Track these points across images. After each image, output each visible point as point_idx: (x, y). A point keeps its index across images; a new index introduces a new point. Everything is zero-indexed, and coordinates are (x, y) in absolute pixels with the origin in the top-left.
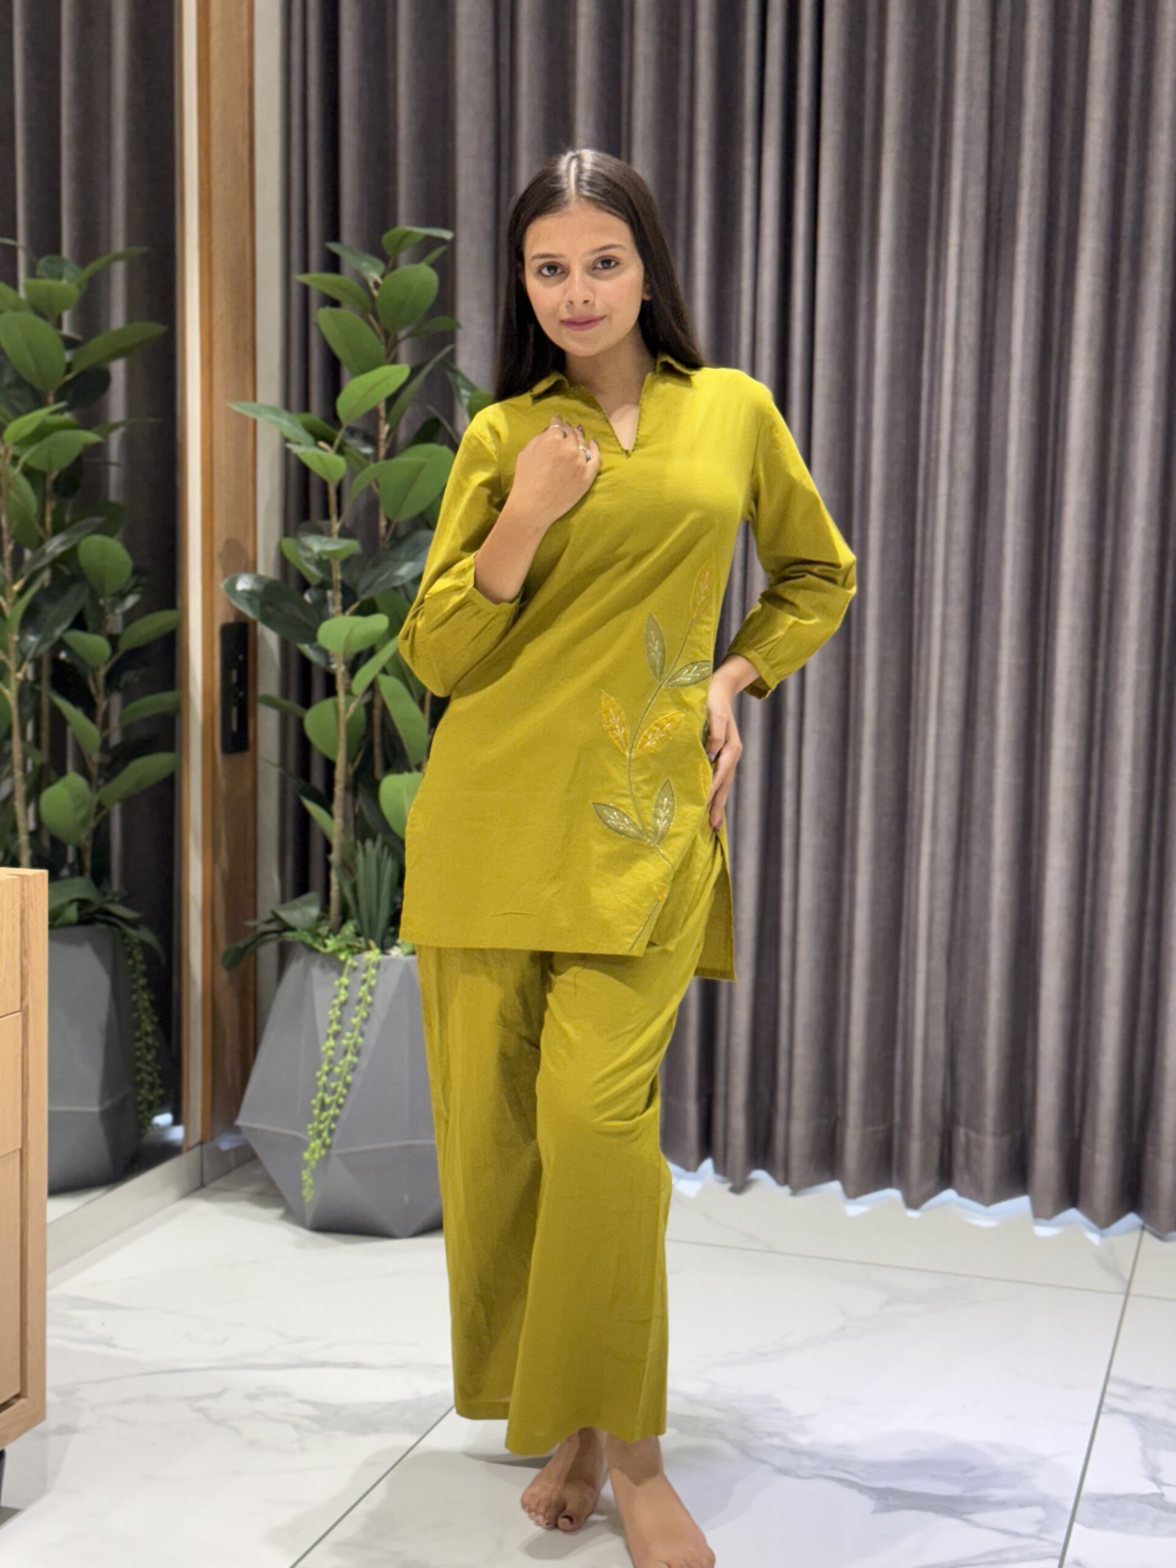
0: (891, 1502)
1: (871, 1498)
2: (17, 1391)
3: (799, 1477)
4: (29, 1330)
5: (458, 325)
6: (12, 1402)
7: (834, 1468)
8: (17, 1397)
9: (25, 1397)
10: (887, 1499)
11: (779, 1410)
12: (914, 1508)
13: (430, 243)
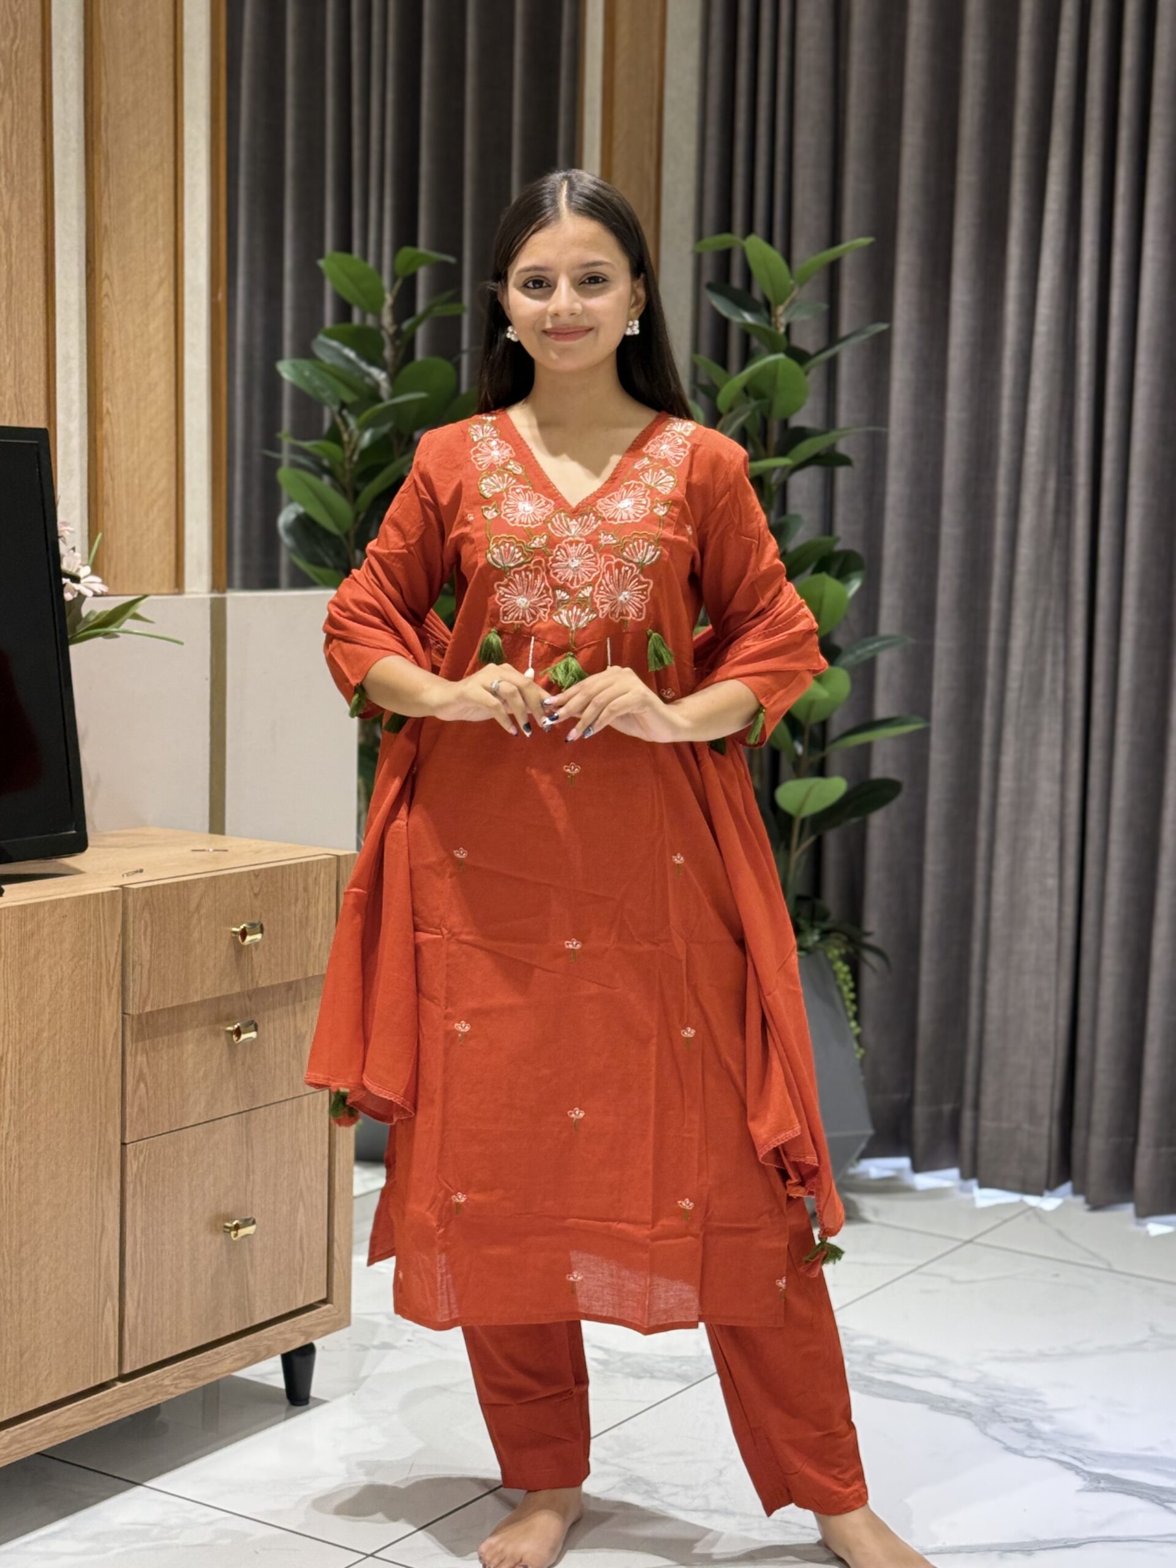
0: (1102, 1485)
1: (1085, 1479)
2: (323, 1296)
3: (1025, 1456)
4: (336, 1246)
6: (319, 1305)
7: (1063, 1453)
8: (324, 1302)
9: (332, 1303)
10: (1099, 1483)
11: (1036, 1401)
12: (1120, 1492)
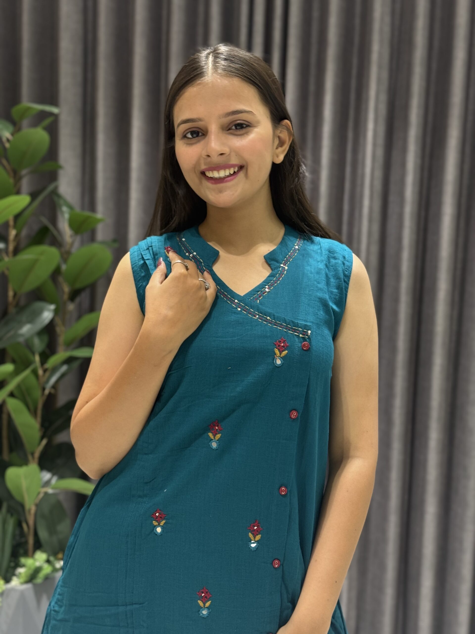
5: (60, 167)
13: (43, 115)
